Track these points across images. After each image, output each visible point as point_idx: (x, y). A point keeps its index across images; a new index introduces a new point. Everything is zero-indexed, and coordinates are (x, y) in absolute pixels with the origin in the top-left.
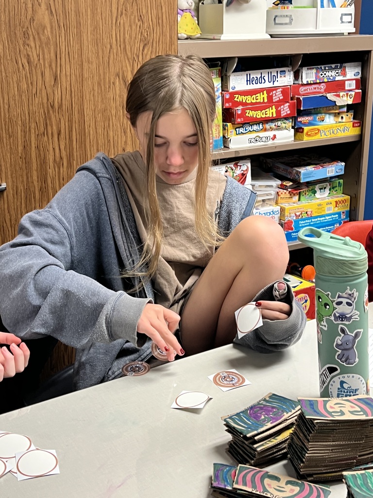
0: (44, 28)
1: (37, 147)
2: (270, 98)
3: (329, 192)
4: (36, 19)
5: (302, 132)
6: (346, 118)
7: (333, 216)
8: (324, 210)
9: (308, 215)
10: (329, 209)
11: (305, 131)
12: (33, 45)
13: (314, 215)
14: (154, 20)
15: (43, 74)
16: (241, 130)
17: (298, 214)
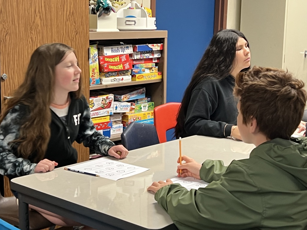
0: (38, 26)
2: (120, 59)
3: (148, 108)
4: (35, 22)
5: (135, 77)
6: (155, 71)
7: (151, 120)
8: (147, 117)
9: (139, 119)
10: (149, 117)
11: (137, 76)
12: (33, 33)
13: (142, 119)
14: (80, 23)
16: (107, 75)
17: (134, 119)
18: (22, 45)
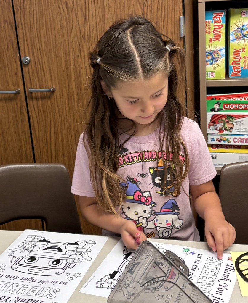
1: (75, 65)
15: (76, 16)
18: (51, 15)
